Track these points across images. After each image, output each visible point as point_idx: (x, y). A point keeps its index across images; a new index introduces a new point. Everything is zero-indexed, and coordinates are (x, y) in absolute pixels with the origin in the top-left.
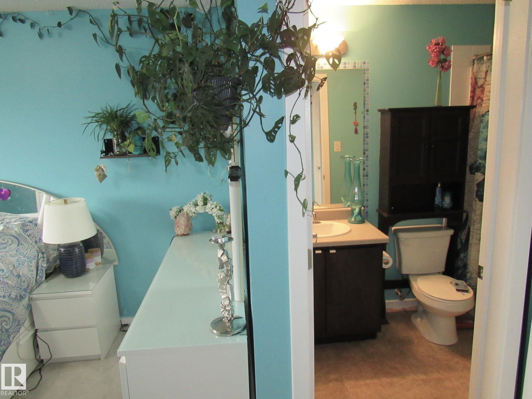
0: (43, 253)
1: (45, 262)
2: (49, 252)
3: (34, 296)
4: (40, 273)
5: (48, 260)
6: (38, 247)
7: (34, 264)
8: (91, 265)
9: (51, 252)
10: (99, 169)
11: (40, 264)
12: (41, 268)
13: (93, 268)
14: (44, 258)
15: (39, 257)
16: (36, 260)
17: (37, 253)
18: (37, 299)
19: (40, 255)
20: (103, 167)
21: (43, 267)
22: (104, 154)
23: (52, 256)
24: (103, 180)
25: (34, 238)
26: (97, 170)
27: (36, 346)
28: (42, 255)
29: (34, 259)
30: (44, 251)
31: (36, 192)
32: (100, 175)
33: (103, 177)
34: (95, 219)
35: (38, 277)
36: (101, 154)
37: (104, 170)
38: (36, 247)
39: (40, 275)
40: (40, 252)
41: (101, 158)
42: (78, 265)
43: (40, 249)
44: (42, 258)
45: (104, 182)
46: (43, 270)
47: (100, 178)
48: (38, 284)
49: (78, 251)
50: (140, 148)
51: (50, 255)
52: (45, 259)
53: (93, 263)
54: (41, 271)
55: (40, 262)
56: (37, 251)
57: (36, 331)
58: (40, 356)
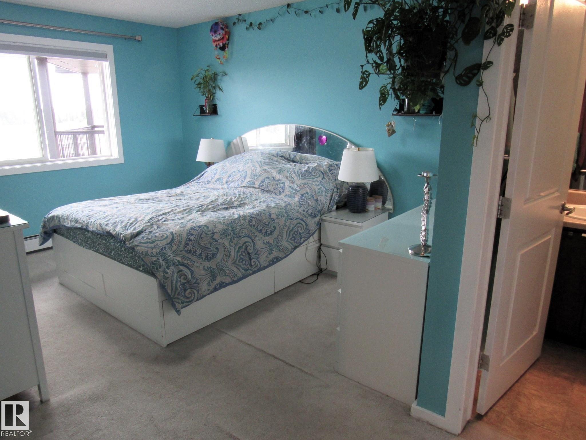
0: (337, 189)
1: (337, 196)
2: (342, 190)
3: (324, 218)
4: (332, 203)
5: (340, 195)
6: (336, 184)
7: (329, 195)
8: (371, 207)
9: (344, 190)
10: (390, 125)
11: (333, 196)
12: (333, 200)
13: (372, 210)
14: (337, 192)
15: (334, 191)
16: (331, 193)
17: (333, 187)
18: (325, 221)
19: (335, 189)
20: (393, 123)
21: (335, 199)
22: (397, 112)
23: (344, 193)
24: (392, 135)
25: (335, 177)
26: (388, 126)
27: (319, 257)
28: (336, 190)
29: (331, 191)
30: (339, 187)
31: (348, 143)
32: (389, 130)
33: (392, 132)
34: (379, 166)
35: (330, 206)
36: (394, 111)
37: (394, 125)
38: (334, 183)
39: (332, 204)
40: (336, 187)
41: (393, 115)
42: (359, 203)
43: (336, 185)
44: (336, 193)
45: (392, 136)
46: (334, 201)
47: (389, 132)
48: (330, 211)
49: (362, 194)
50: (426, 107)
51: (343, 192)
52: (338, 194)
53: (373, 206)
54: (333, 202)
55: (334, 194)
56: (334, 186)
57: (321, 245)
58: (320, 265)
